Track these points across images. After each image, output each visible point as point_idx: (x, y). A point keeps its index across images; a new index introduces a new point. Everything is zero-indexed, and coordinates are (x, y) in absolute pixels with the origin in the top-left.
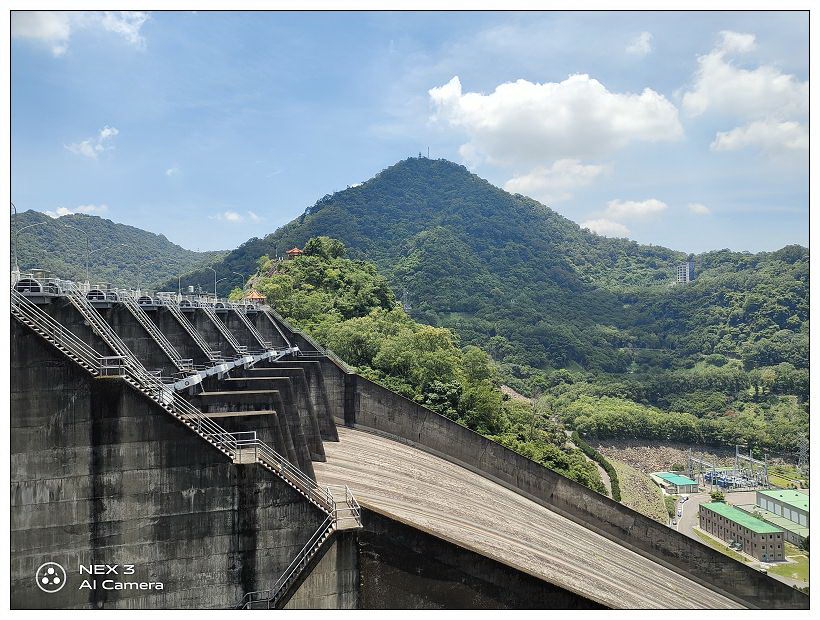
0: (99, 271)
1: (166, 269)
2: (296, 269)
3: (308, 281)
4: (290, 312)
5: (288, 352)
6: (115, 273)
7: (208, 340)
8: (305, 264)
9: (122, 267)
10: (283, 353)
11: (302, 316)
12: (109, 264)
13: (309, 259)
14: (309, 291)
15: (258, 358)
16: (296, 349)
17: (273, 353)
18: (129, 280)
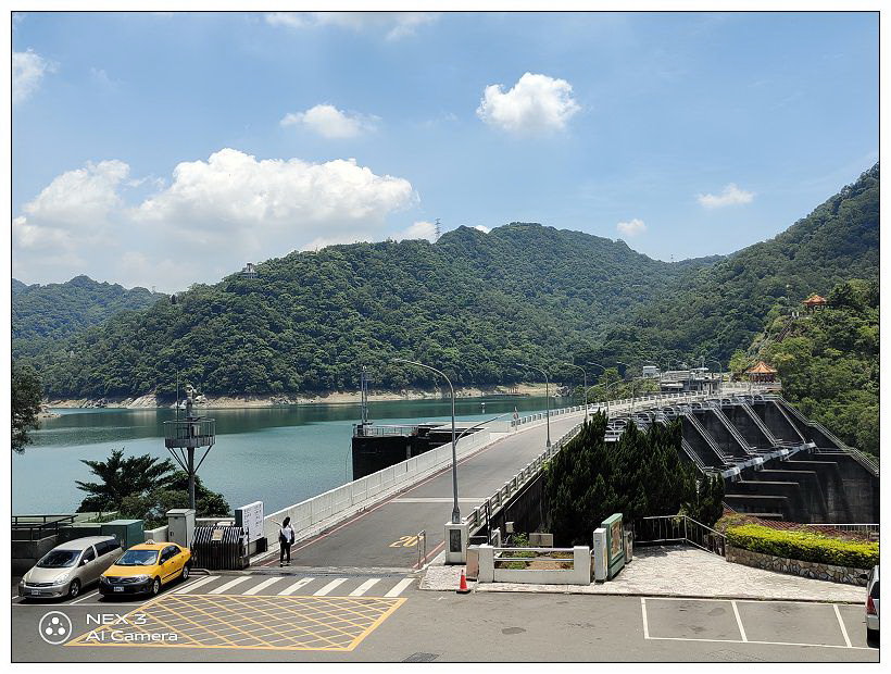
0: (544, 302)
1: (628, 294)
2: (817, 329)
3: (834, 345)
4: (809, 390)
5: (802, 448)
6: (564, 303)
7: (718, 440)
8: (828, 321)
9: (571, 295)
10: (796, 450)
11: (824, 394)
12: (556, 291)
13: (834, 314)
14: (835, 358)
15: (768, 457)
16: (812, 445)
17: (785, 452)
18: (582, 312)
